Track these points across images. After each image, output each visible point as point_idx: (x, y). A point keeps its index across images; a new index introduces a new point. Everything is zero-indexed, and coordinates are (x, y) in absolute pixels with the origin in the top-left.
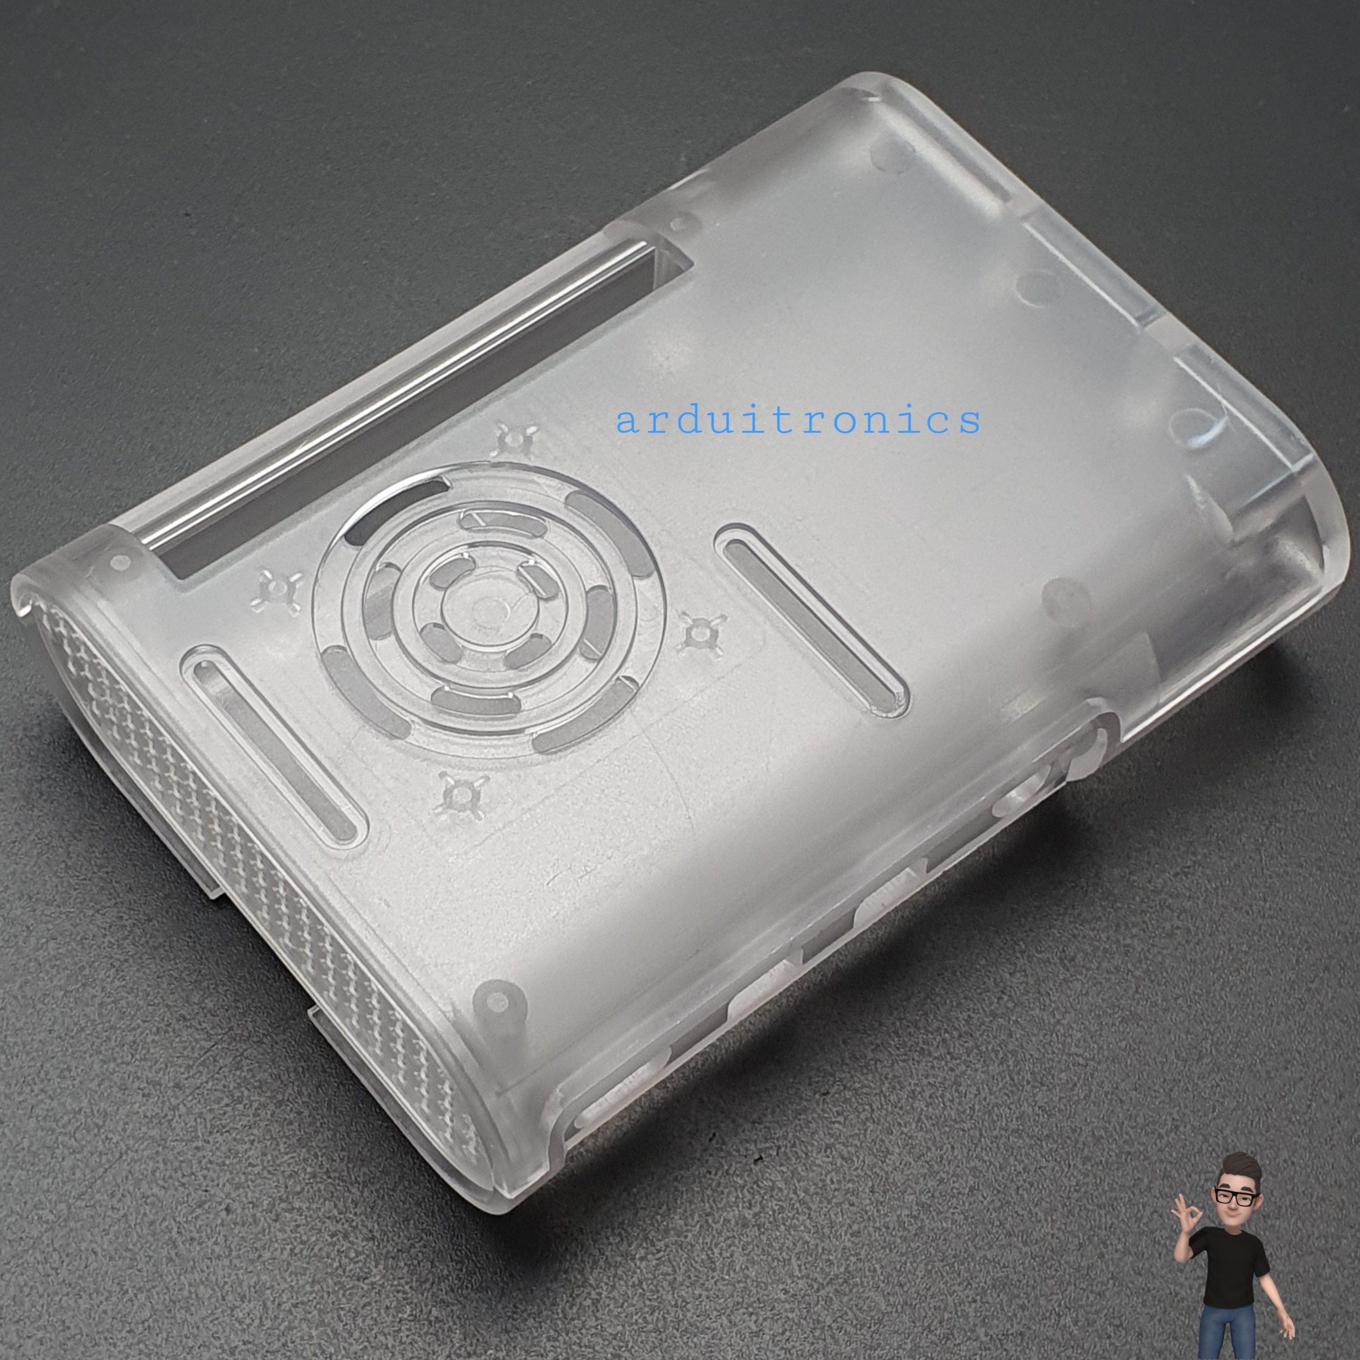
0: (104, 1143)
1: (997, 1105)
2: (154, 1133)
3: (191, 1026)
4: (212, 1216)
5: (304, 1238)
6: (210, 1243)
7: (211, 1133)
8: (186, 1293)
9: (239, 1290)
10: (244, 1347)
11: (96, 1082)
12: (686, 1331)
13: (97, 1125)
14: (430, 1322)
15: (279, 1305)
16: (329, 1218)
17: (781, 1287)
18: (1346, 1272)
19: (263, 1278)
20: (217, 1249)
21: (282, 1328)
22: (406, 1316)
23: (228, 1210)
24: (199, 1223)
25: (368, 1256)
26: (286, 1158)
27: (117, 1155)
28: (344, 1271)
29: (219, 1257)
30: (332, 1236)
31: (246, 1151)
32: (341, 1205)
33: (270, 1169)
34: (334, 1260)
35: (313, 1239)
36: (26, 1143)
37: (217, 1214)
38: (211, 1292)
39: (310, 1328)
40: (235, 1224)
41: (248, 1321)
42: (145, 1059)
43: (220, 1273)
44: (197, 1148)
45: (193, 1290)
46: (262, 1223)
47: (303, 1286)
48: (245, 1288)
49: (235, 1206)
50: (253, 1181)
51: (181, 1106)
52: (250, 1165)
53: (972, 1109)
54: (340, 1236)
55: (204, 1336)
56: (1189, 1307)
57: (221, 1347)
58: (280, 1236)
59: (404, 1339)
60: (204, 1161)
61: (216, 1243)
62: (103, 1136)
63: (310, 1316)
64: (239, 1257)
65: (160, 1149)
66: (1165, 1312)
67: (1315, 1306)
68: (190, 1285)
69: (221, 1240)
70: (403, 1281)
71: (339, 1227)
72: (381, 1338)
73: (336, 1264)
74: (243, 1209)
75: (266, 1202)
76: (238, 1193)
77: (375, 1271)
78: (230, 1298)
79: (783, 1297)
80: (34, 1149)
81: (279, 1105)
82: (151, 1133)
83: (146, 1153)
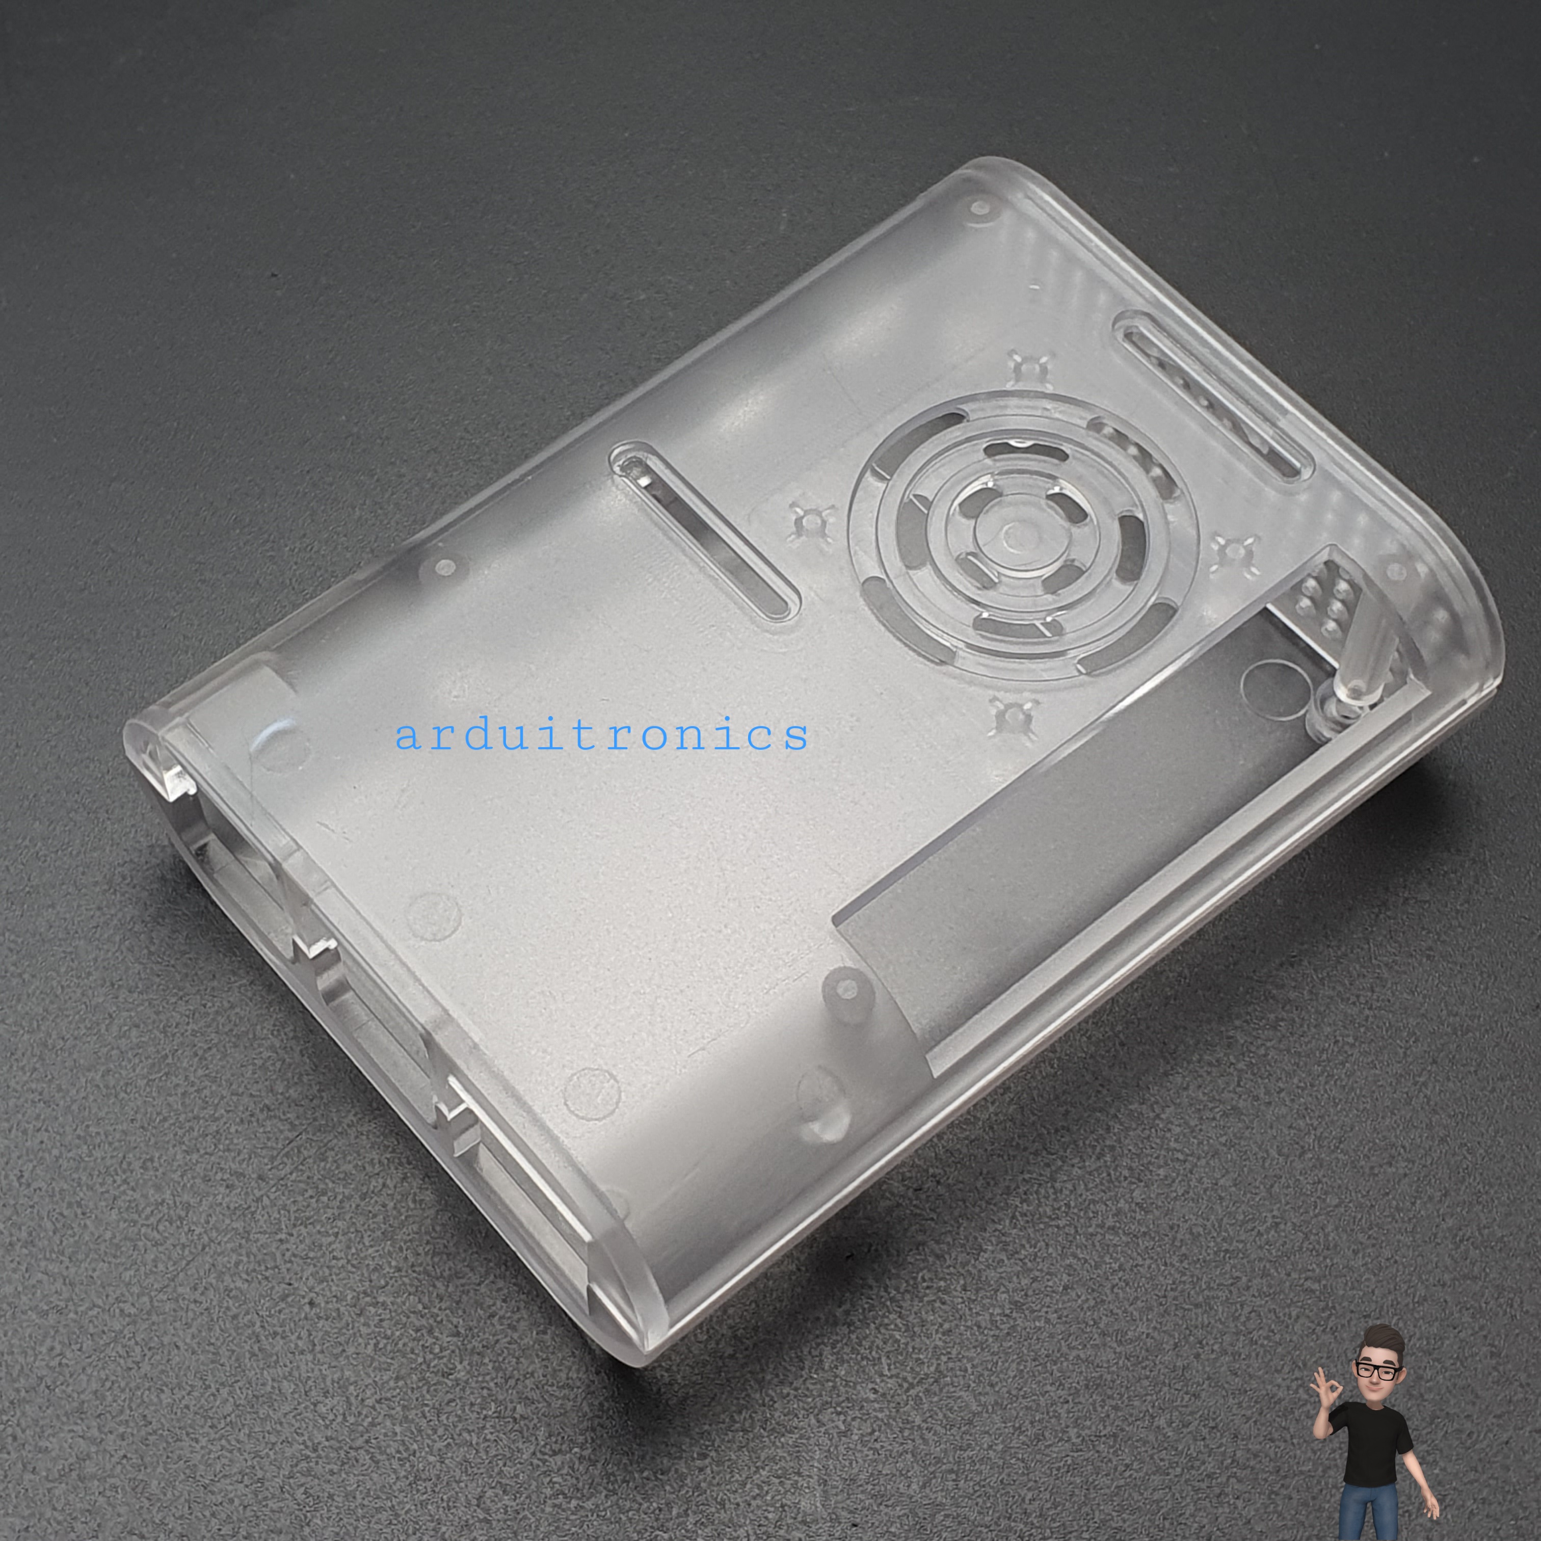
0: (186, 1234)
1: (1094, 1202)
2: (238, 1225)
3: (275, 1117)
4: (295, 1310)
5: (389, 1332)
6: (293, 1338)
7: (295, 1226)
8: (269, 1388)
9: (323, 1386)
10: (327, 1444)
11: (179, 1173)
12: (773, 1430)
13: (180, 1217)
14: (515, 1419)
15: (363, 1400)
16: (414, 1312)
17: (870, 1386)
18: (1447, 1374)
19: (347, 1373)
20: (300, 1343)
21: (365, 1424)
22: (490, 1413)
23: (311, 1303)
24: (282, 1316)
25: (453, 1352)
26: (370, 1251)
27: (200, 1247)
28: (429, 1366)
29: (302, 1352)
30: (417, 1331)
31: (330, 1244)
32: (426, 1299)
33: (355, 1262)
34: (417, 1355)
35: (398, 1333)
36: (108, 1235)
37: (300, 1308)
38: (293, 1386)
39: (394, 1425)
40: (319, 1318)
41: (331, 1417)
42: (229, 1150)
43: (303, 1368)
44: (281, 1240)
45: (276, 1385)
46: (346, 1318)
47: (387, 1382)
48: (329, 1383)
49: (320, 1300)
50: (337, 1275)
51: (265, 1198)
52: (334, 1258)
53: (1068, 1205)
54: (424, 1331)
55: (287, 1432)
56: (1286, 1409)
57: (304, 1443)
58: (364, 1330)
59: (489, 1436)
60: (288, 1254)
61: (299, 1338)
62: (186, 1228)
63: (393, 1412)
64: (322, 1352)
65: (243, 1241)
66: (1261, 1414)
67: (1414, 1409)
68: (273, 1380)
69: (304, 1334)
70: (488, 1378)
71: (424, 1322)
72: (465, 1435)
73: (420, 1360)
74: (327, 1303)
75: (349, 1297)
76: (321, 1287)
77: (459, 1367)
78: (313, 1393)
79: (872, 1396)
80: (115, 1241)
81: (363, 1197)
82: (235, 1225)
83: (229, 1246)
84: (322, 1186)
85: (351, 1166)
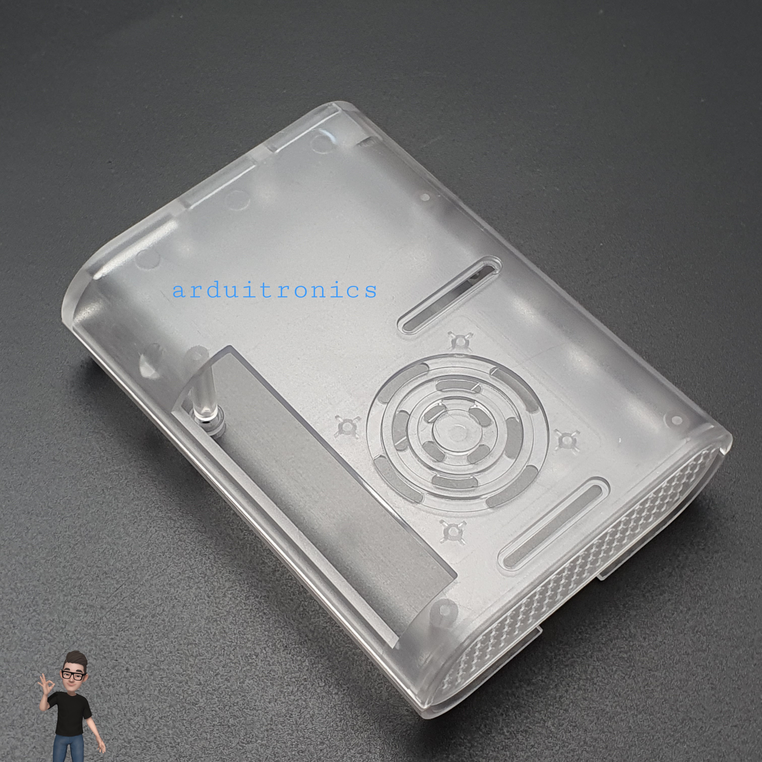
0: (65, 636)
2: (91, 631)
3: (109, 577)
4: (119, 673)
5: (166, 684)
6: (118, 687)
7: (119, 631)
8: (106, 713)
9: (133, 711)
10: (135, 740)
11: (61, 606)
12: (357, 730)
13: (62, 628)
14: (229, 727)
15: (153, 718)
16: (177, 674)
17: (405, 708)
18: (690, 698)
19: (145, 704)
20: (122, 690)
21: (154, 729)
22: (216, 723)
23: (127, 670)
24: (113, 677)
25: (198, 693)
26: (157, 643)
27: (72, 643)
28: (186, 700)
29: (122, 694)
30: (180, 683)
31: (136, 640)
32: (184, 667)
33: (149, 649)
34: (180, 695)
35: (170, 684)
36: (26, 637)
37: (122, 672)
38: (118, 711)
39: (168, 730)
40: (131, 677)
41: (137, 726)
42: (86, 594)
43: (123, 702)
44: (112, 639)
45: (110, 711)
46: (145, 677)
47: (165, 709)
48: (136, 709)
49: (131, 668)
50: (140, 655)
51: (104, 618)
52: (139, 647)
54: (184, 683)
55: (115, 735)
56: (610, 717)
57: (124, 739)
58: (153, 682)
59: (216, 735)
60: (116, 645)
61: (121, 687)
62: (65, 634)
63: (168, 723)
64: (133, 694)
65: (93, 639)
66: (598, 719)
67: (674, 715)
68: (109, 708)
69: (124, 685)
70: (215, 706)
71: (183, 678)
72: (204, 734)
73: (181, 697)
74: (135, 669)
75: (146, 666)
76: (132, 661)
77: (201, 701)
78: (128, 714)
79: (406, 713)
80: (30, 640)
81: (153, 617)
82: (89, 631)
83: (86, 642)
84: (132, 611)
85: (147, 601)
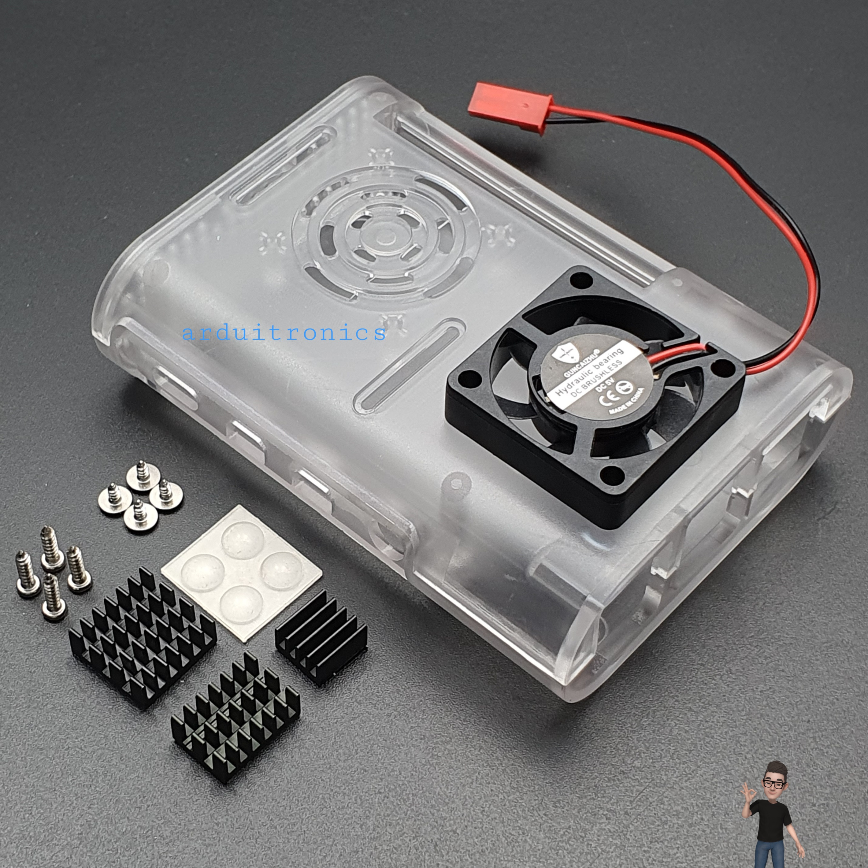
0: (587, 847)
2: (618, 842)
3: (629, 778)
7: (651, 842)
11: (576, 810)
13: (581, 836)
26: (700, 858)
27: (597, 855)
31: (675, 854)
36: (540, 847)
42: (604, 797)
44: (645, 851)
51: (631, 826)
52: (679, 862)
60: (650, 860)
62: (586, 843)
65: (622, 851)
80: (545, 850)
81: (690, 825)
82: (615, 842)
83: (614, 854)
84: (664, 819)
85: (679, 808)
